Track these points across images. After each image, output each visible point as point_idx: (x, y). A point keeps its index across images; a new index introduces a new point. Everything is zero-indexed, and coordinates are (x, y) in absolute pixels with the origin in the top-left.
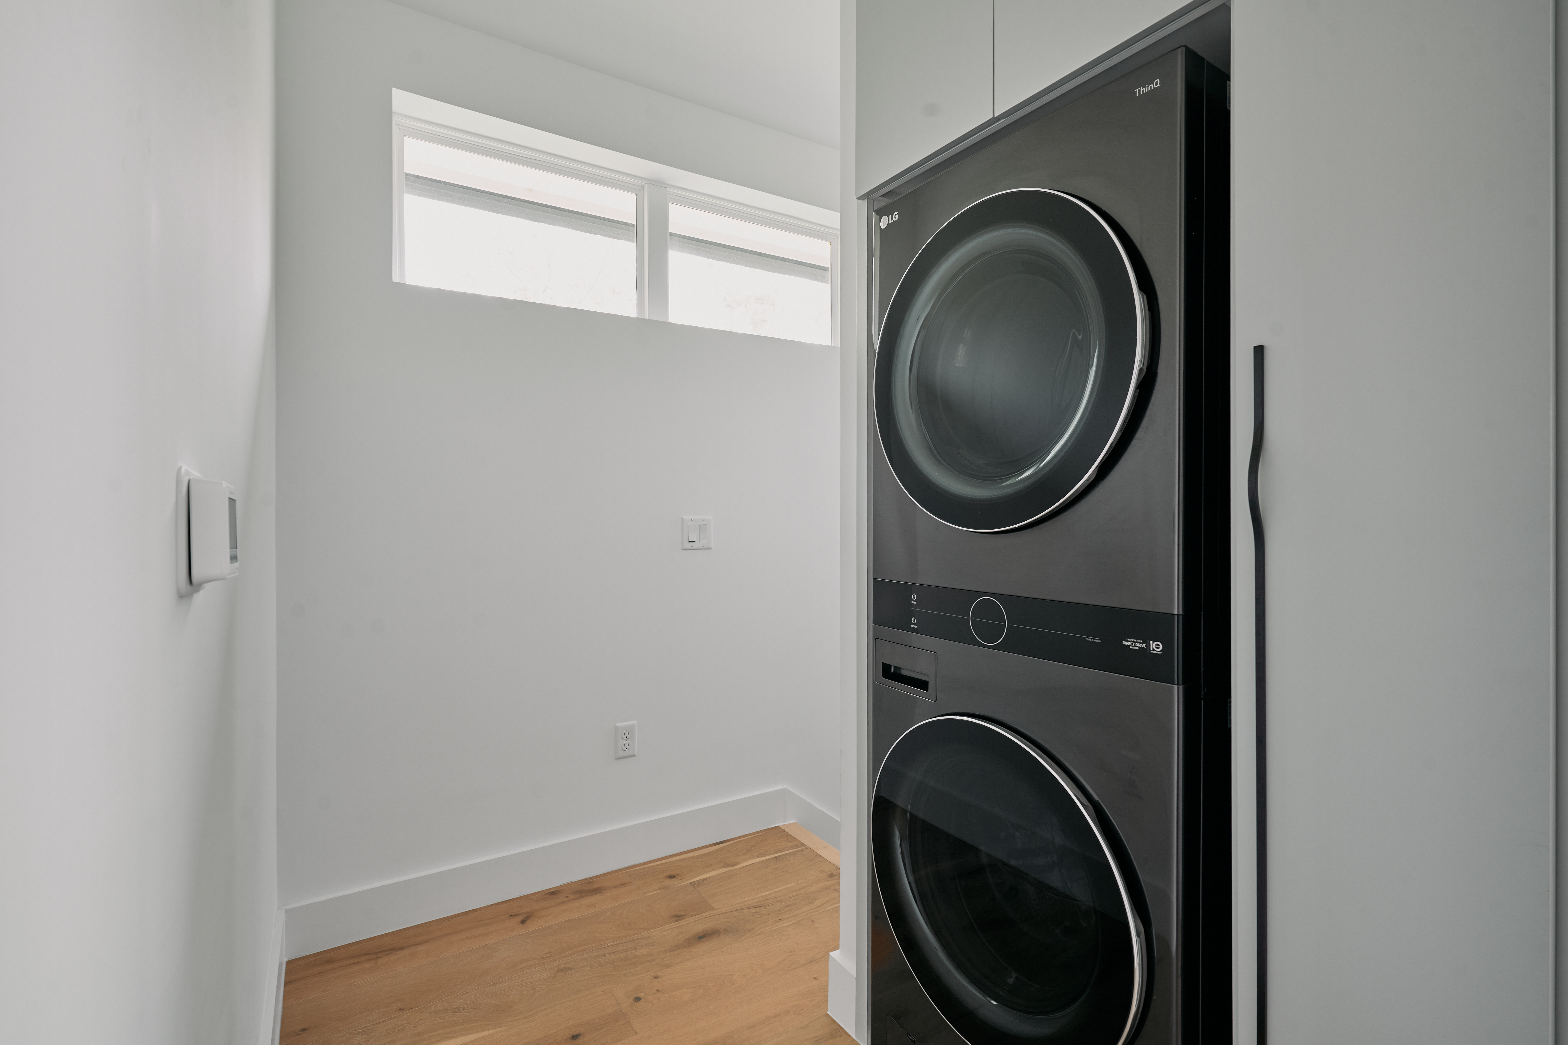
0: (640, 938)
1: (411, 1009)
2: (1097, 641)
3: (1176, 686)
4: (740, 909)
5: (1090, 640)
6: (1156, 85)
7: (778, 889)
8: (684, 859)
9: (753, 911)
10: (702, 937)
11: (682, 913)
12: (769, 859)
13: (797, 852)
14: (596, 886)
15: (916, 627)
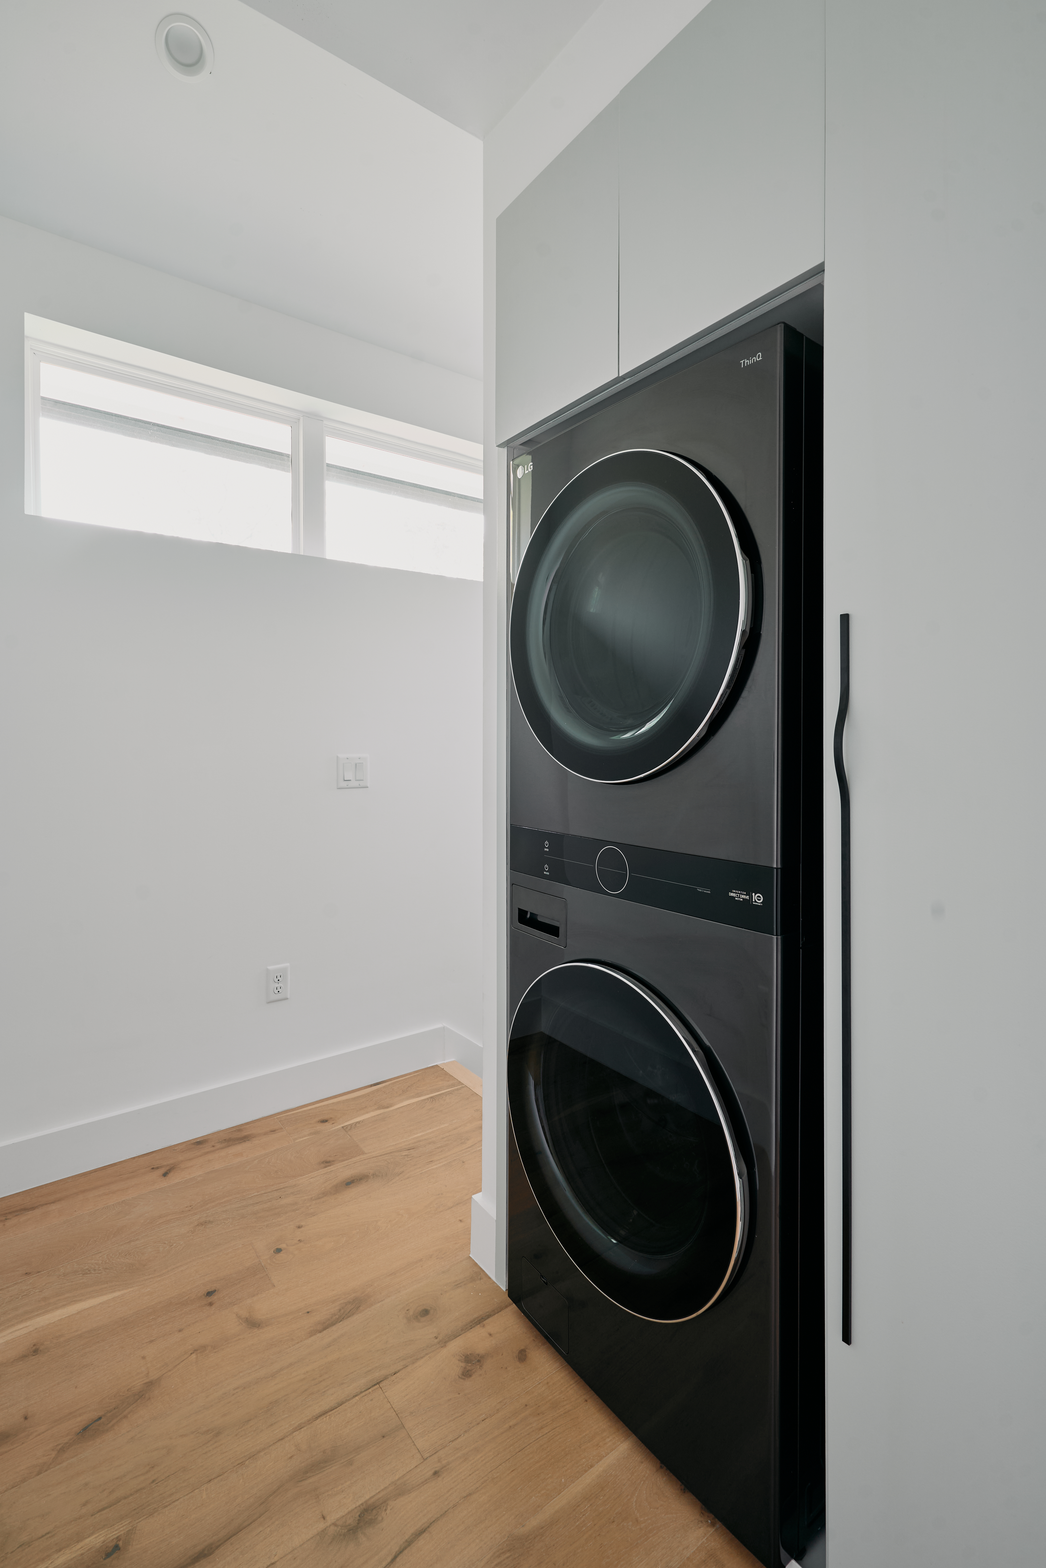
0: (287, 1187)
1: (39, 1272)
2: (707, 892)
3: (775, 937)
4: (391, 1153)
5: (701, 890)
6: (759, 358)
7: (431, 1130)
8: (339, 1102)
9: (404, 1154)
10: (350, 1183)
11: (331, 1159)
12: (425, 1100)
13: (453, 1091)
14: (246, 1134)
15: (548, 873)
